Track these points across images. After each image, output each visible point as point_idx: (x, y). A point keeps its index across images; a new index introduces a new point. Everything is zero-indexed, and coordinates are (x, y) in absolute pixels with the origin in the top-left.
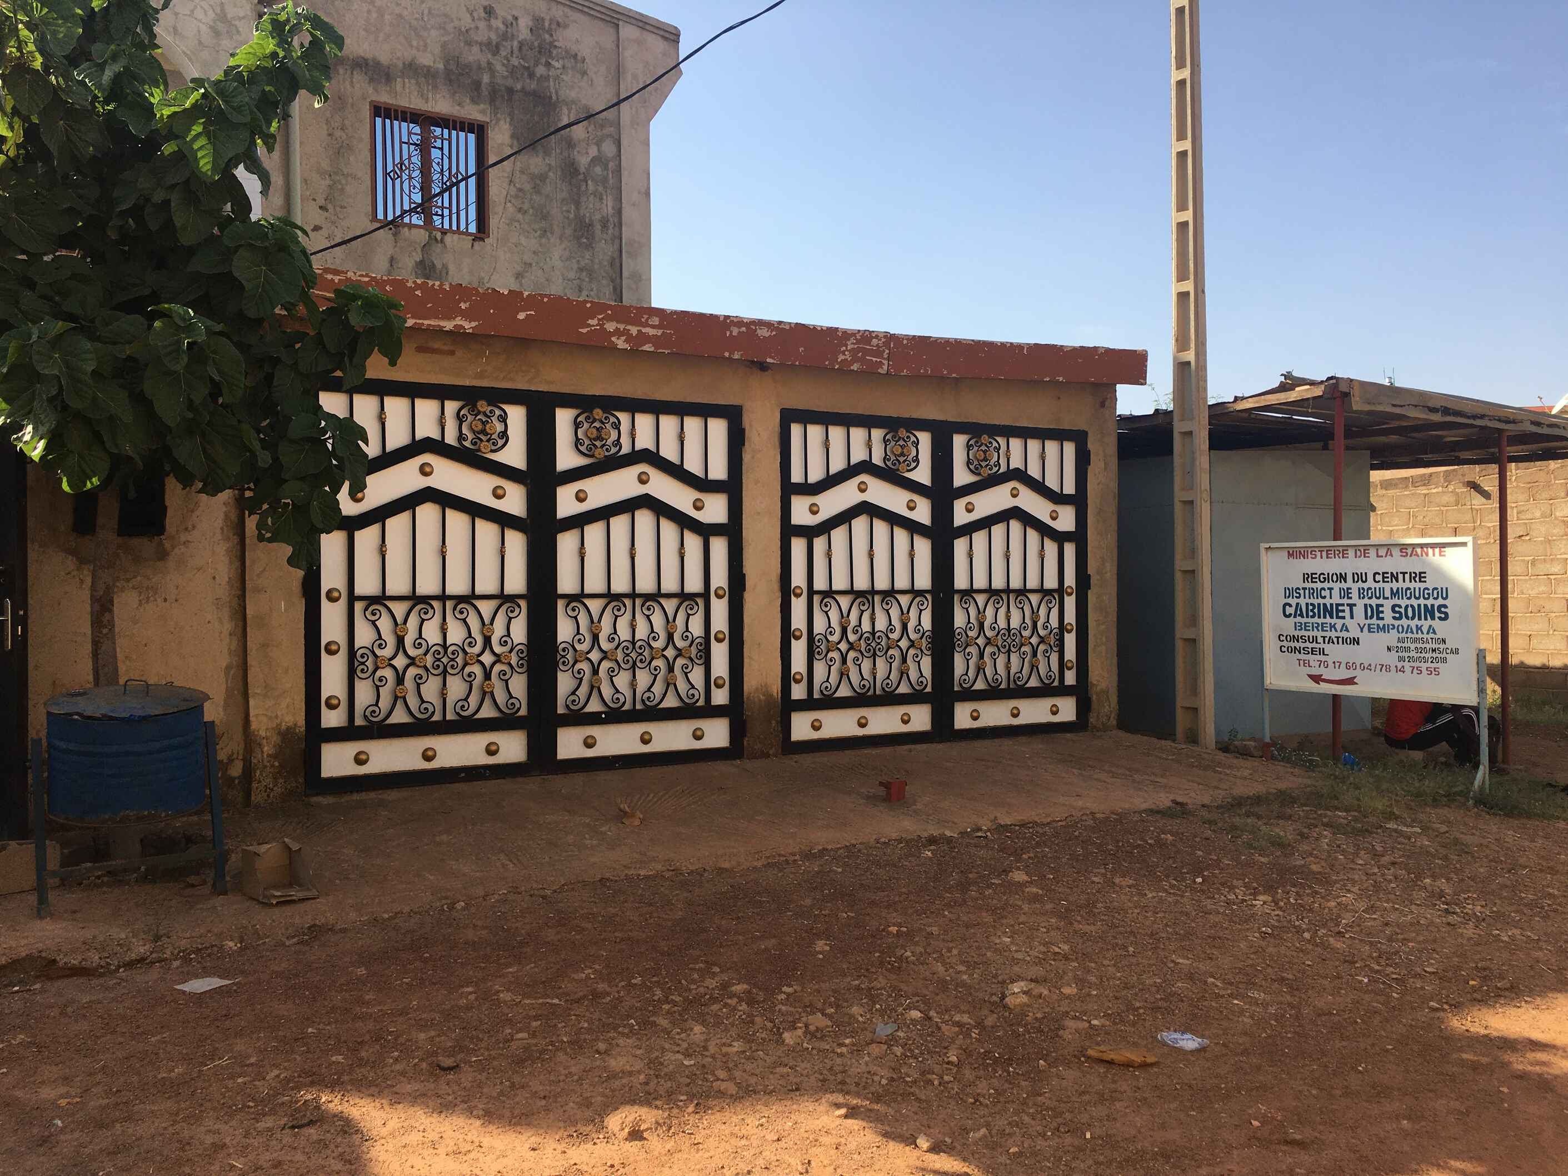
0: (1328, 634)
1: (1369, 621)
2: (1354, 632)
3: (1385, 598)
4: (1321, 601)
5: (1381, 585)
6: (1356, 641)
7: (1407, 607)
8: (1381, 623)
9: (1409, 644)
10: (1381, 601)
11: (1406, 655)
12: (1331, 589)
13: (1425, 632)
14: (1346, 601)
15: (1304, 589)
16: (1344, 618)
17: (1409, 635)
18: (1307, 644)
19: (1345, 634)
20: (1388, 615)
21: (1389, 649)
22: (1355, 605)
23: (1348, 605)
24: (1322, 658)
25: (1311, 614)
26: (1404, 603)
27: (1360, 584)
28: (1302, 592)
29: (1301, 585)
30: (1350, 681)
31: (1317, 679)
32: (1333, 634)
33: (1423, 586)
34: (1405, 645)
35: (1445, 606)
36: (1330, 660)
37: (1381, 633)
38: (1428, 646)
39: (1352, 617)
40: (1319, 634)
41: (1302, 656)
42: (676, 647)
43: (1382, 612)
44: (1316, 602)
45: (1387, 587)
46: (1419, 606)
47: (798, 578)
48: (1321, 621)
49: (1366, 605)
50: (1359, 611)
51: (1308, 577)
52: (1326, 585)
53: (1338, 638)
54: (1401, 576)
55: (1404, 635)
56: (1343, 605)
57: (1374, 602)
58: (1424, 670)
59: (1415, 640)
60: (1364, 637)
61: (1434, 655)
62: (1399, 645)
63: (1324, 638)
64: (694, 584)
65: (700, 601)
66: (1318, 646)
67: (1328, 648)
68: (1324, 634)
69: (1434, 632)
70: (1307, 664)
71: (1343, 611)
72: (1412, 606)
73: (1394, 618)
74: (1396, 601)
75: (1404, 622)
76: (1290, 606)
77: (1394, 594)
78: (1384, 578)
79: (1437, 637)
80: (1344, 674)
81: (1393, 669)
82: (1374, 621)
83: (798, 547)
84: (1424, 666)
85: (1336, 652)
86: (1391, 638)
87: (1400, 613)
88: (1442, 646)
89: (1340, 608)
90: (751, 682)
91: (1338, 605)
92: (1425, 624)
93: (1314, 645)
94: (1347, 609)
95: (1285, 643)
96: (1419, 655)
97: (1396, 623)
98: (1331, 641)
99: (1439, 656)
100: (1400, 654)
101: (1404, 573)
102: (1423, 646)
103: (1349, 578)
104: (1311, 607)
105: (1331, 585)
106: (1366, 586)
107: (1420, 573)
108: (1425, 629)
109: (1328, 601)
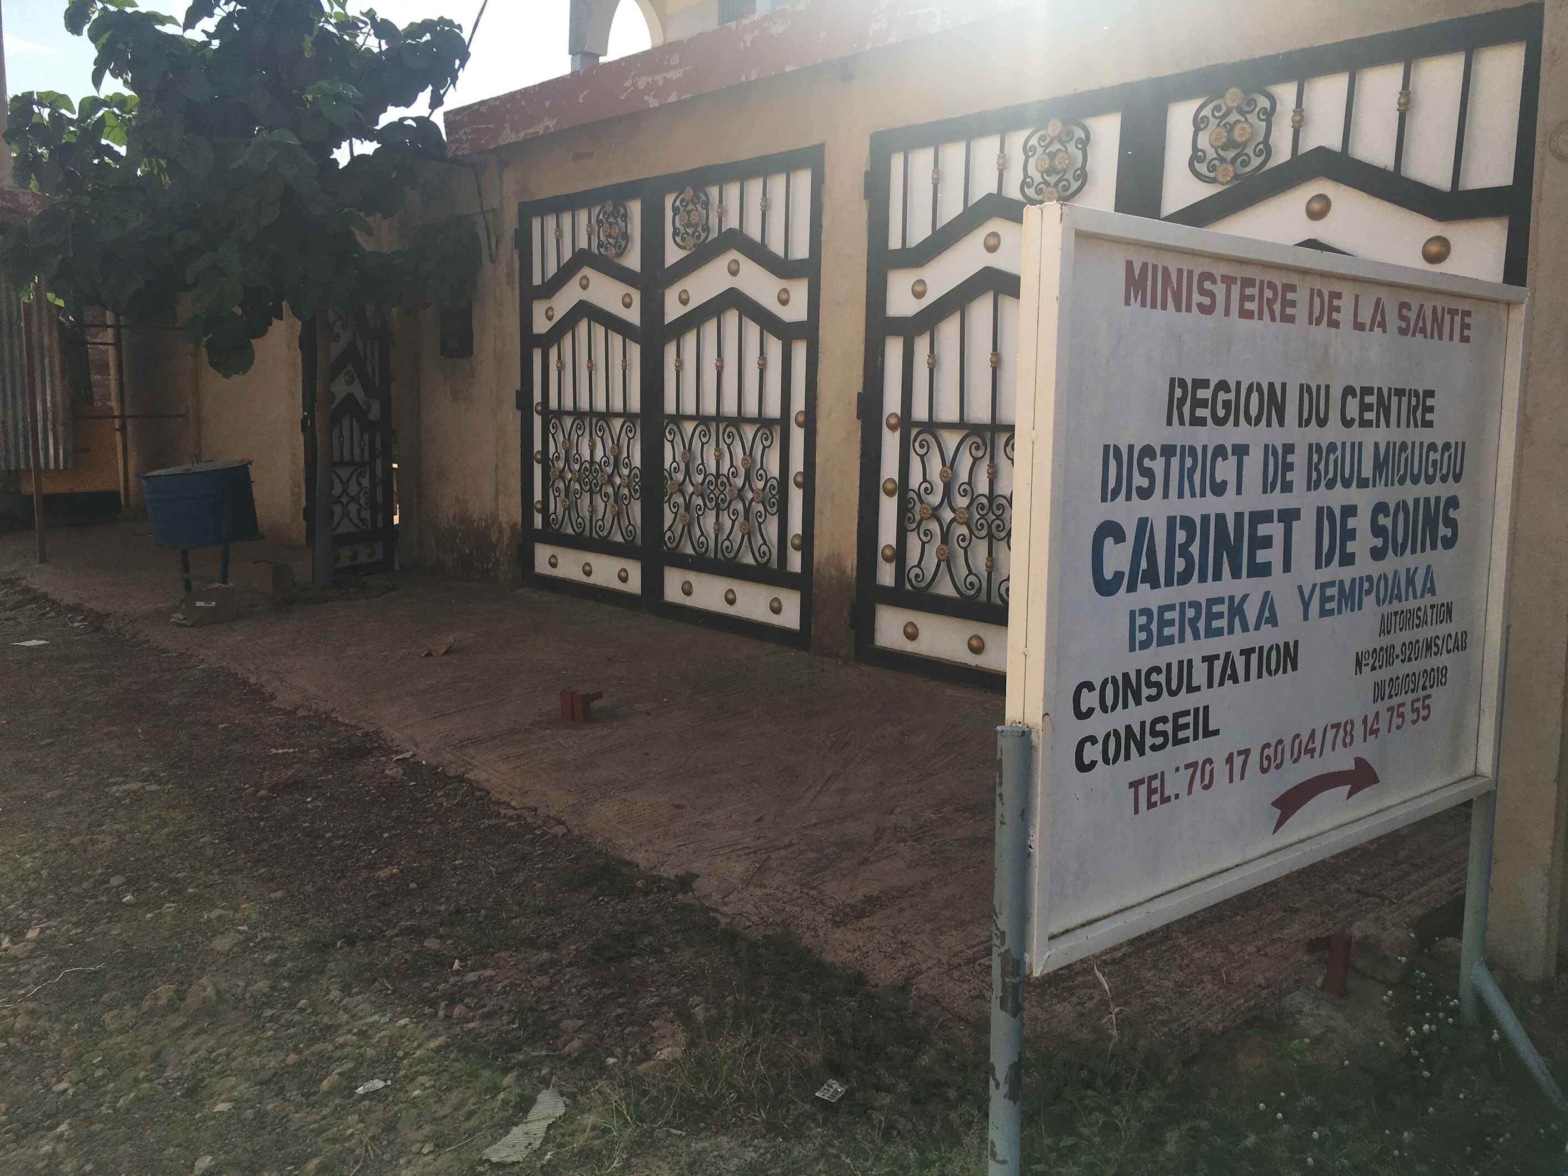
0: (1221, 646)
1: (1325, 575)
2: (1287, 624)
3: (1363, 483)
4: (1211, 505)
5: (1356, 433)
6: (1289, 657)
7: (1396, 510)
8: (1347, 576)
10: (1354, 495)
12: (1241, 451)
13: (1420, 590)
14: (1277, 501)
15: (1168, 451)
18: (1168, 706)
19: (1265, 637)
20: (1362, 544)
22: (1296, 515)
23: (1280, 516)
26: (1392, 496)
27: (1314, 433)
29: (1159, 435)
33: (1427, 436)
35: (1456, 503)
37: (1345, 613)
38: (1421, 636)
40: (1199, 651)
41: (1147, 764)
44: (1195, 508)
45: (1367, 439)
46: (1416, 505)
50: (1304, 537)
52: (1230, 435)
56: (1266, 517)
57: (1337, 498)
66: (1192, 704)
67: (1218, 703)
68: (1212, 647)
69: (1433, 590)
72: (1405, 508)
73: (1375, 553)
74: (1379, 493)
75: (1389, 563)
76: (1119, 536)
78: (1364, 407)
79: (1435, 601)
82: (1334, 570)
85: (1239, 714)
88: (1444, 630)
89: (1263, 529)
91: (1256, 518)
92: (1421, 564)
100: (1378, 676)
103: (1290, 407)
105: (1243, 432)
106: (1324, 438)
107: (1426, 395)
109: (1228, 505)
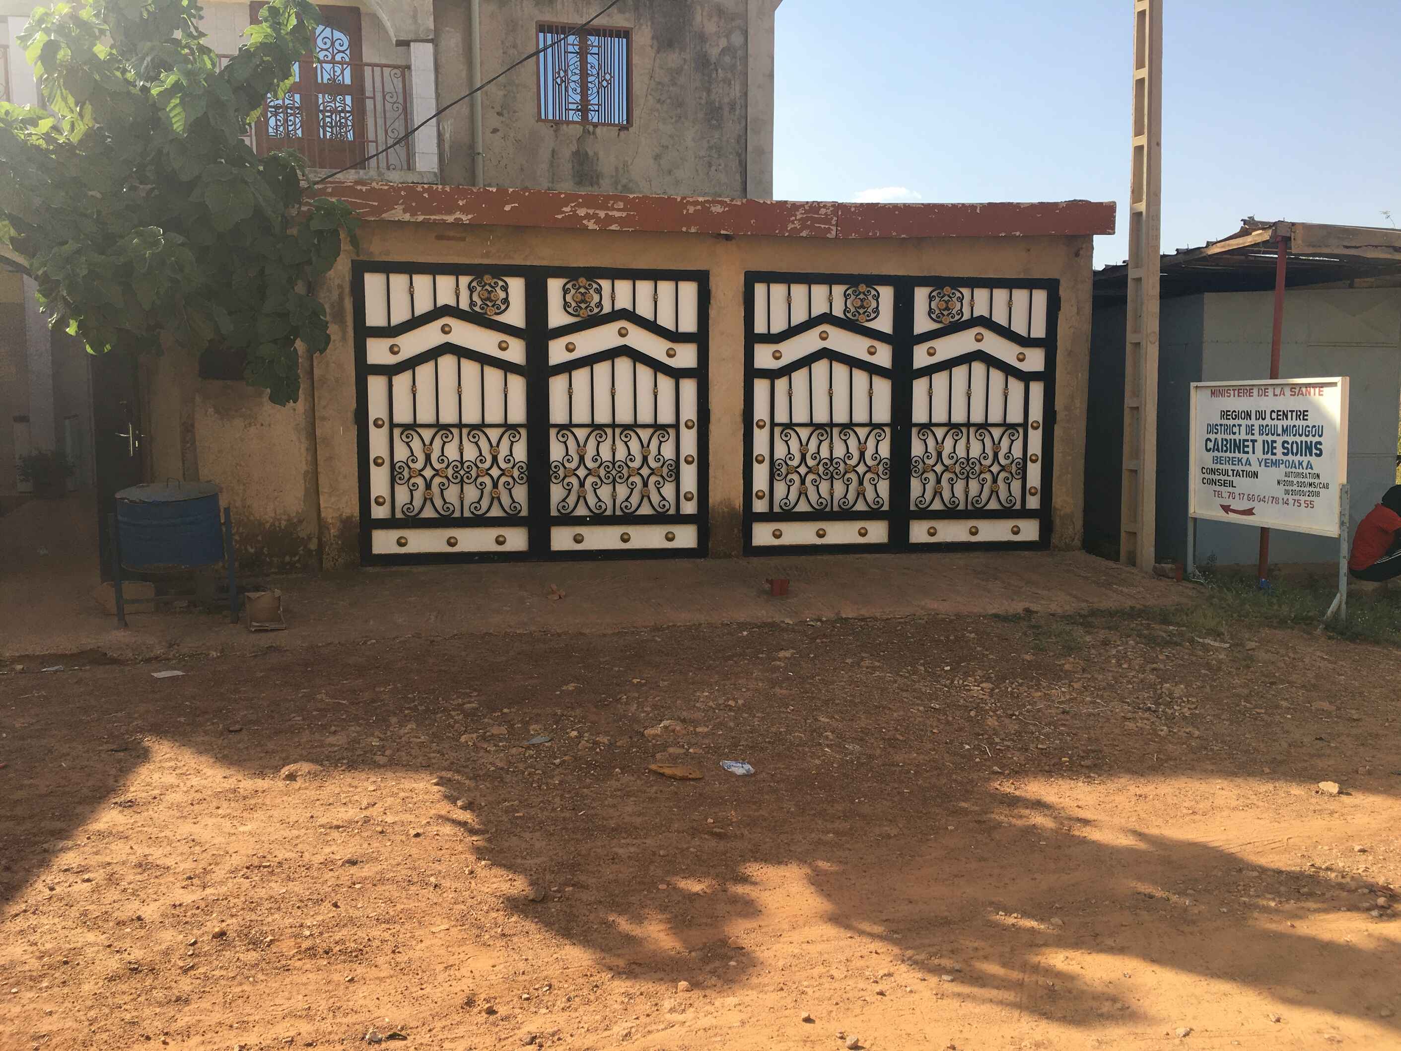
0: (1236, 468)
1: (1266, 456)
2: (1255, 467)
4: (1232, 437)
5: (1276, 422)
6: (1255, 475)
7: (1293, 443)
8: (1274, 458)
9: (1293, 479)
10: (1275, 438)
11: (1290, 488)
12: (1240, 426)
13: (1305, 467)
14: (1250, 437)
15: (1221, 425)
16: (1248, 453)
17: (1293, 470)
18: (1221, 477)
19: (1248, 468)
20: (1279, 450)
21: (1279, 483)
22: (1256, 441)
23: (1252, 441)
24: (1230, 489)
25: (1225, 448)
26: (1290, 439)
27: (1261, 422)
28: (1219, 428)
29: (1219, 422)
30: (1249, 512)
31: (1226, 509)
32: (1239, 468)
33: (1305, 423)
34: (1290, 479)
35: (1320, 443)
36: (1236, 491)
37: (1274, 468)
38: (1306, 480)
39: (1254, 453)
40: (1230, 467)
41: (1218, 488)
42: (650, 468)
43: (1275, 448)
44: (1228, 437)
45: (1280, 424)
46: (1302, 442)
47: (761, 411)
48: (1232, 455)
49: (1264, 441)
50: (1259, 446)
51: (1225, 414)
53: (1243, 471)
54: (1290, 414)
55: (1289, 470)
58: (1302, 502)
59: (1298, 475)
60: (1262, 470)
61: (1311, 489)
62: (1286, 479)
63: (1233, 471)
64: (666, 417)
65: (672, 432)
66: (1228, 478)
67: (1236, 480)
68: (1233, 467)
69: (1311, 468)
70: (1219, 494)
71: (1248, 446)
72: (1296, 443)
73: (1284, 454)
74: (1285, 438)
75: (1290, 457)
76: (1211, 441)
77: (1285, 431)
78: (1278, 415)
79: (1313, 472)
80: (1245, 505)
81: (1281, 501)
82: (1269, 456)
83: (761, 387)
84: (1303, 498)
85: (1243, 484)
86: (1278, 473)
87: (1287, 448)
88: (1317, 481)
89: (1246, 443)
90: (715, 496)
91: (1245, 441)
92: (1305, 459)
93: (1226, 478)
94: (1250, 444)
95: (1206, 476)
96: (1299, 488)
97: (1285, 458)
98: (1238, 474)
99: (1314, 490)
100: (1287, 488)
101: (1292, 411)
102: (1303, 480)
103: (1253, 416)
104: (1225, 443)
105: (1240, 422)
106: (1264, 423)
107: (1304, 411)
108: (1305, 465)
